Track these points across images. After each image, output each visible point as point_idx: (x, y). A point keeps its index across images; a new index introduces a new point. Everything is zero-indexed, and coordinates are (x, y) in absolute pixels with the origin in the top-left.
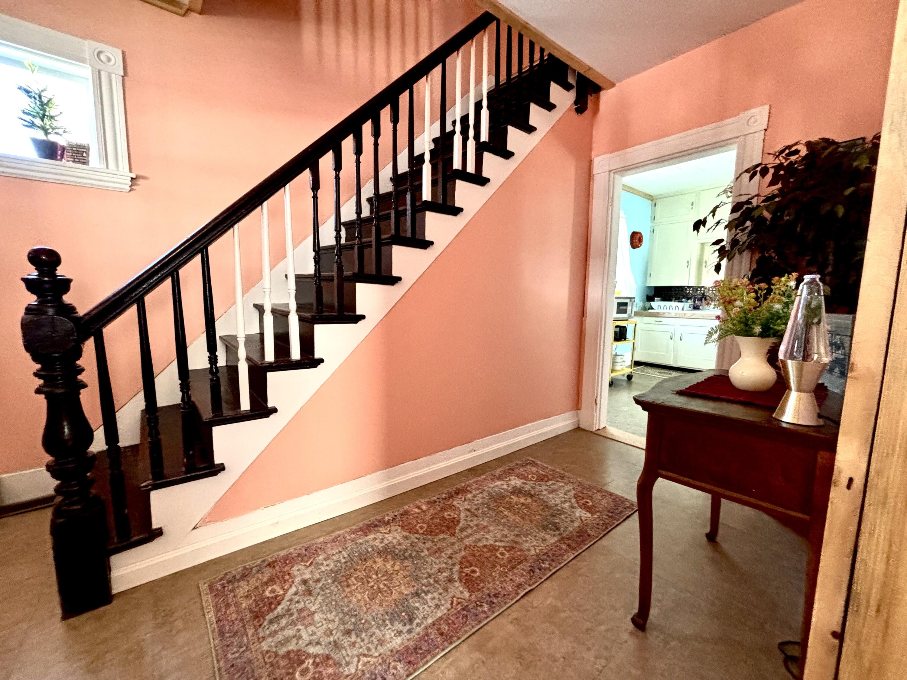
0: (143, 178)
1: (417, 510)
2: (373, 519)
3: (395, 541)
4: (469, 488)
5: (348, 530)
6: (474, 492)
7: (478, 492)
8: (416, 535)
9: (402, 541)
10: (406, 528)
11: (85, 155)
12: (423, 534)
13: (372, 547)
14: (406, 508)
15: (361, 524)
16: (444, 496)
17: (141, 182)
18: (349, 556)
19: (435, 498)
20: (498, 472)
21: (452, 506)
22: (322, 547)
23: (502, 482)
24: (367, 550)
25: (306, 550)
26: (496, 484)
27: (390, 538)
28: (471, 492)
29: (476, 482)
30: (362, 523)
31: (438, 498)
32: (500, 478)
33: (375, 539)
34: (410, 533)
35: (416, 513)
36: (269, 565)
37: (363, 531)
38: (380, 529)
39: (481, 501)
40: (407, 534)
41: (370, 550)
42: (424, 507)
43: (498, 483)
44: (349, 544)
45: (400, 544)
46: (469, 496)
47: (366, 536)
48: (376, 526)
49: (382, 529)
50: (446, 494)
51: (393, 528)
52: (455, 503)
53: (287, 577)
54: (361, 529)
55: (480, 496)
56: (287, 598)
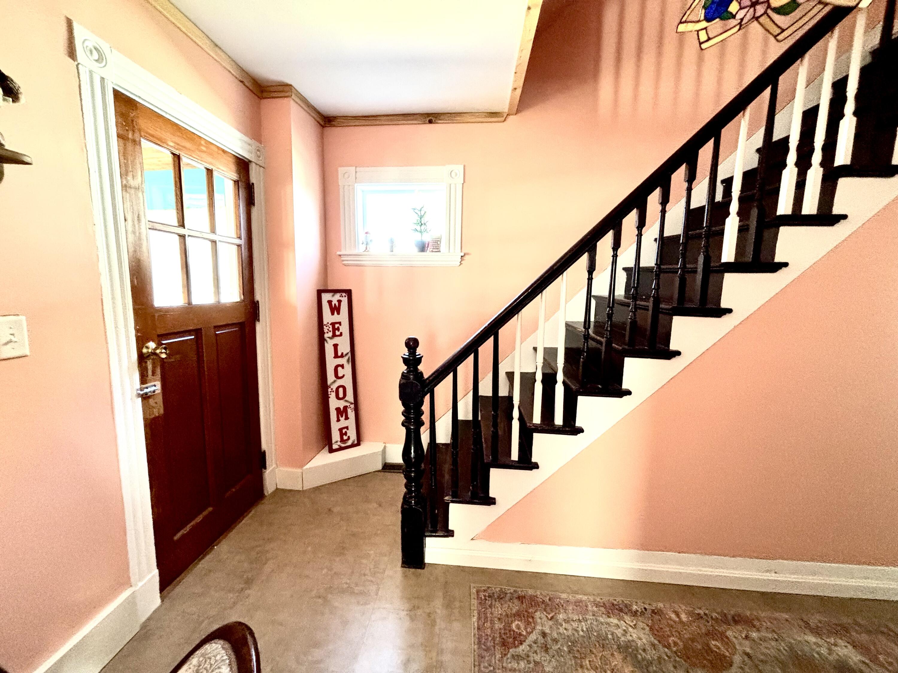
0: (468, 254)
1: (673, 616)
2: (619, 599)
3: (639, 643)
4: (756, 623)
5: (591, 598)
6: (764, 634)
7: (770, 636)
8: (666, 650)
9: (648, 647)
10: (656, 633)
11: (439, 243)
12: (676, 653)
13: (612, 634)
14: (660, 605)
15: (605, 599)
16: (714, 615)
17: (466, 257)
18: (588, 631)
19: (701, 612)
20: (814, 620)
21: (723, 637)
22: (564, 605)
23: (819, 641)
24: (607, 637)
25: (550, 600)
26: (806, 638)
27: (634, 636)
28: (758, 630)
29: (770, 619)
30: (607, 598)
31: (705, 614)
32: (816, 631)
33: (618, 626)
34: (659, 642)
35: (670, 619)
36: (519, 598)
37: (605, 608)
38: (625, 617)
39: (773, 652)
40: (656, 642)
41: (610, 636)
42: (684, 617)
43: (812, 639)
44: (589, 617)
45: (644, 650)
46: (754, 635)
47: (609, 617)
48: (621, 610)
49: (627, 618)
50: (718, 613)
51: (641, 625)
52: (729, 633)
53: (531, 620)
54: (604, 606)
55: (773, 643)
56: (528, 642)
